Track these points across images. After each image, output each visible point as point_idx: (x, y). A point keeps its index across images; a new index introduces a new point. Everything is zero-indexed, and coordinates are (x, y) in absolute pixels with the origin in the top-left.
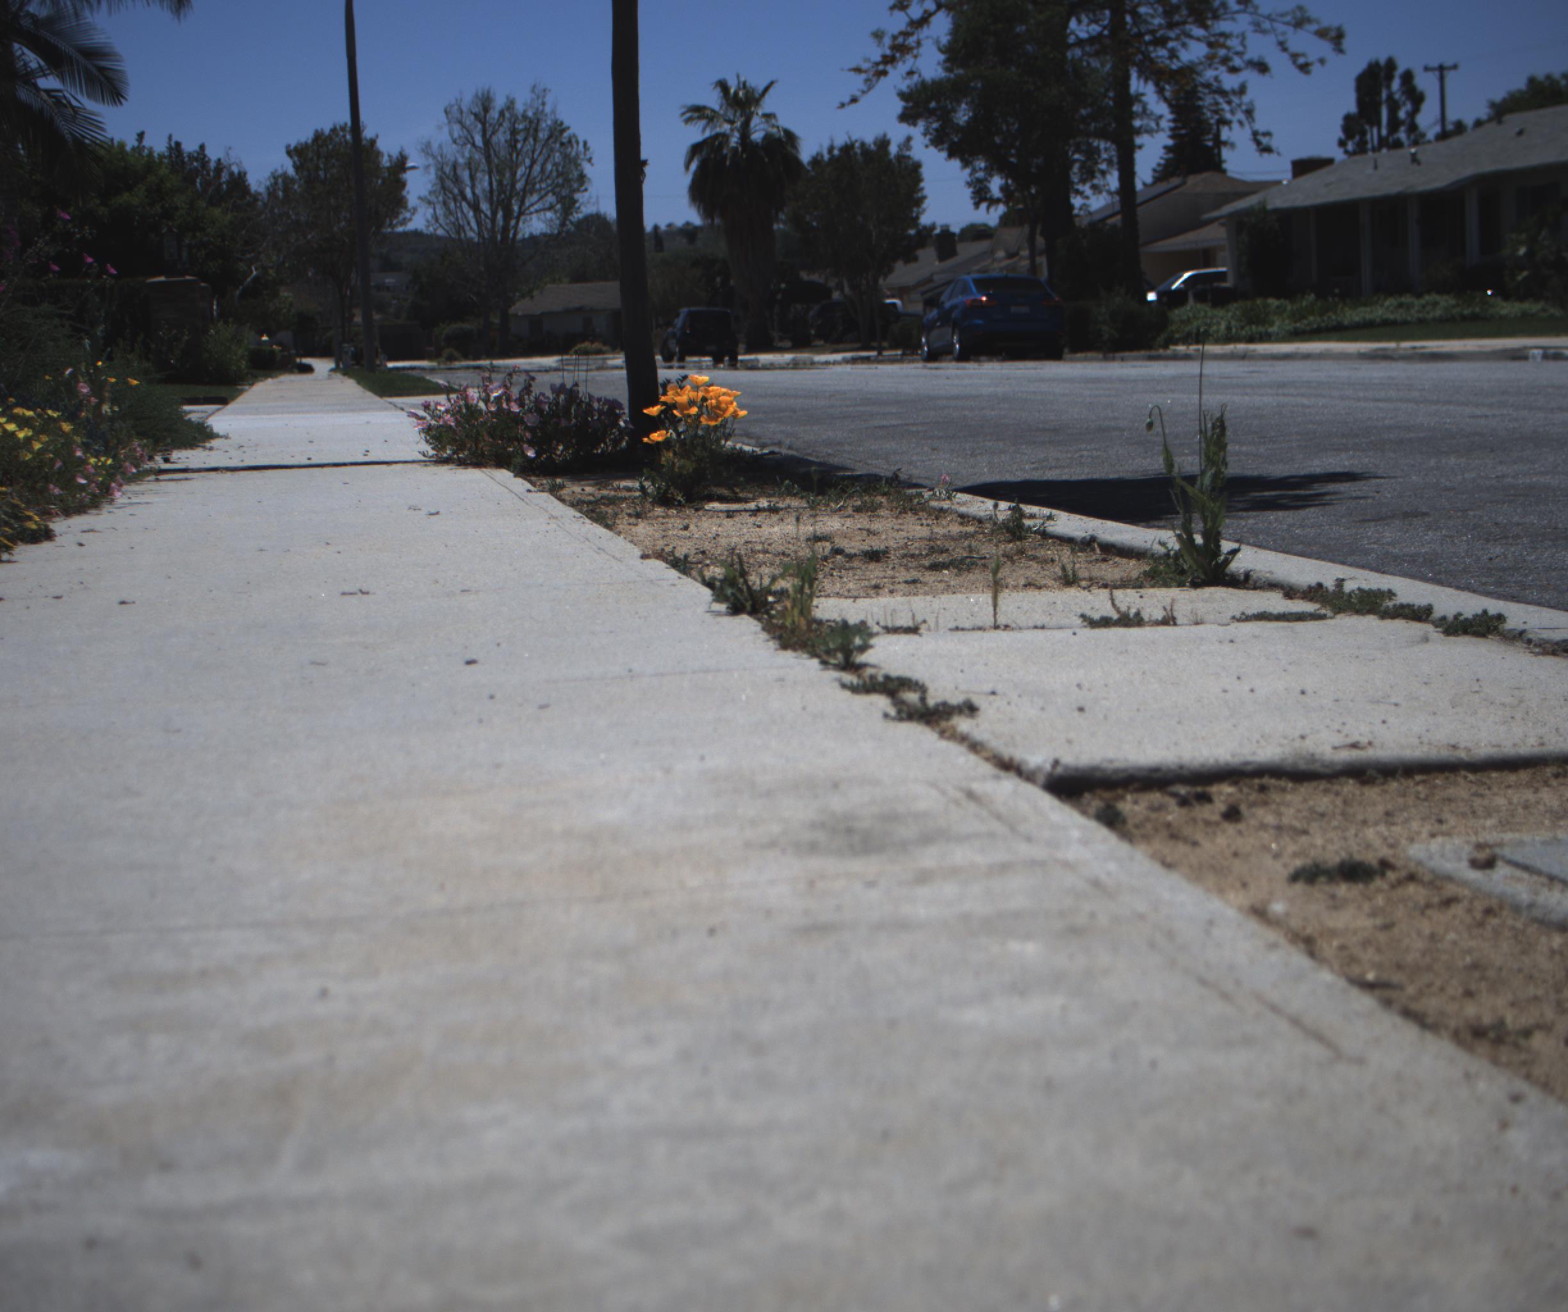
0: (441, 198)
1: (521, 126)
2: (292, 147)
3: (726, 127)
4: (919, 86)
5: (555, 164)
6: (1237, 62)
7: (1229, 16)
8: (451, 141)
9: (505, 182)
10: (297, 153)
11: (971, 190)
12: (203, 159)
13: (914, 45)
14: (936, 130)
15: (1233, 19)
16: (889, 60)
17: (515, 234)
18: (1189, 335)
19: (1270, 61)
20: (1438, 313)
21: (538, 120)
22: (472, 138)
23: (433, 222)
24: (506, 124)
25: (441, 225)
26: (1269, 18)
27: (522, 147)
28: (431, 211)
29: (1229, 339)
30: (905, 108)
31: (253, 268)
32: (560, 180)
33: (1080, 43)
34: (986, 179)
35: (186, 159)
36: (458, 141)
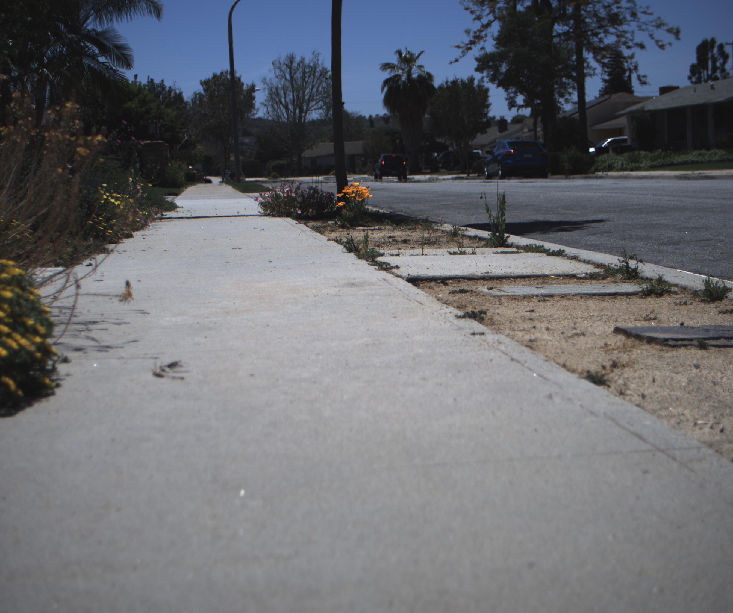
0: (270, 103)
1: (307, 70)
2: (203, 81)
3: (400, 72)
4: (484, 55)
5: (323, 88)
6: (630, 44)
7: (626, 23)
8: (275, 77)
9: (300, 96)
10: (204, 83)
11: (507, 102)
12: (163, 86)
13: (484, 36)
14: (492, 75)
15: (629, 25)
16: (472, 43)
17: (304, 120)
18: (605, 167)
19: (646, 44)
20: (717, 158)
21: (315, 68)
22: (285, 75)
23: (267, 114)
24: (300, 69)
25: (270, 116)
26: (645, 23)
27: (308, 80)
28: (266, 109)
29: (622, 169)
30: (478, 65)
31: (186, 136)
32: (325, 95)
33: (559, 35)
34: (514, 97)
35: (156, 87)
36: (278, 77)
